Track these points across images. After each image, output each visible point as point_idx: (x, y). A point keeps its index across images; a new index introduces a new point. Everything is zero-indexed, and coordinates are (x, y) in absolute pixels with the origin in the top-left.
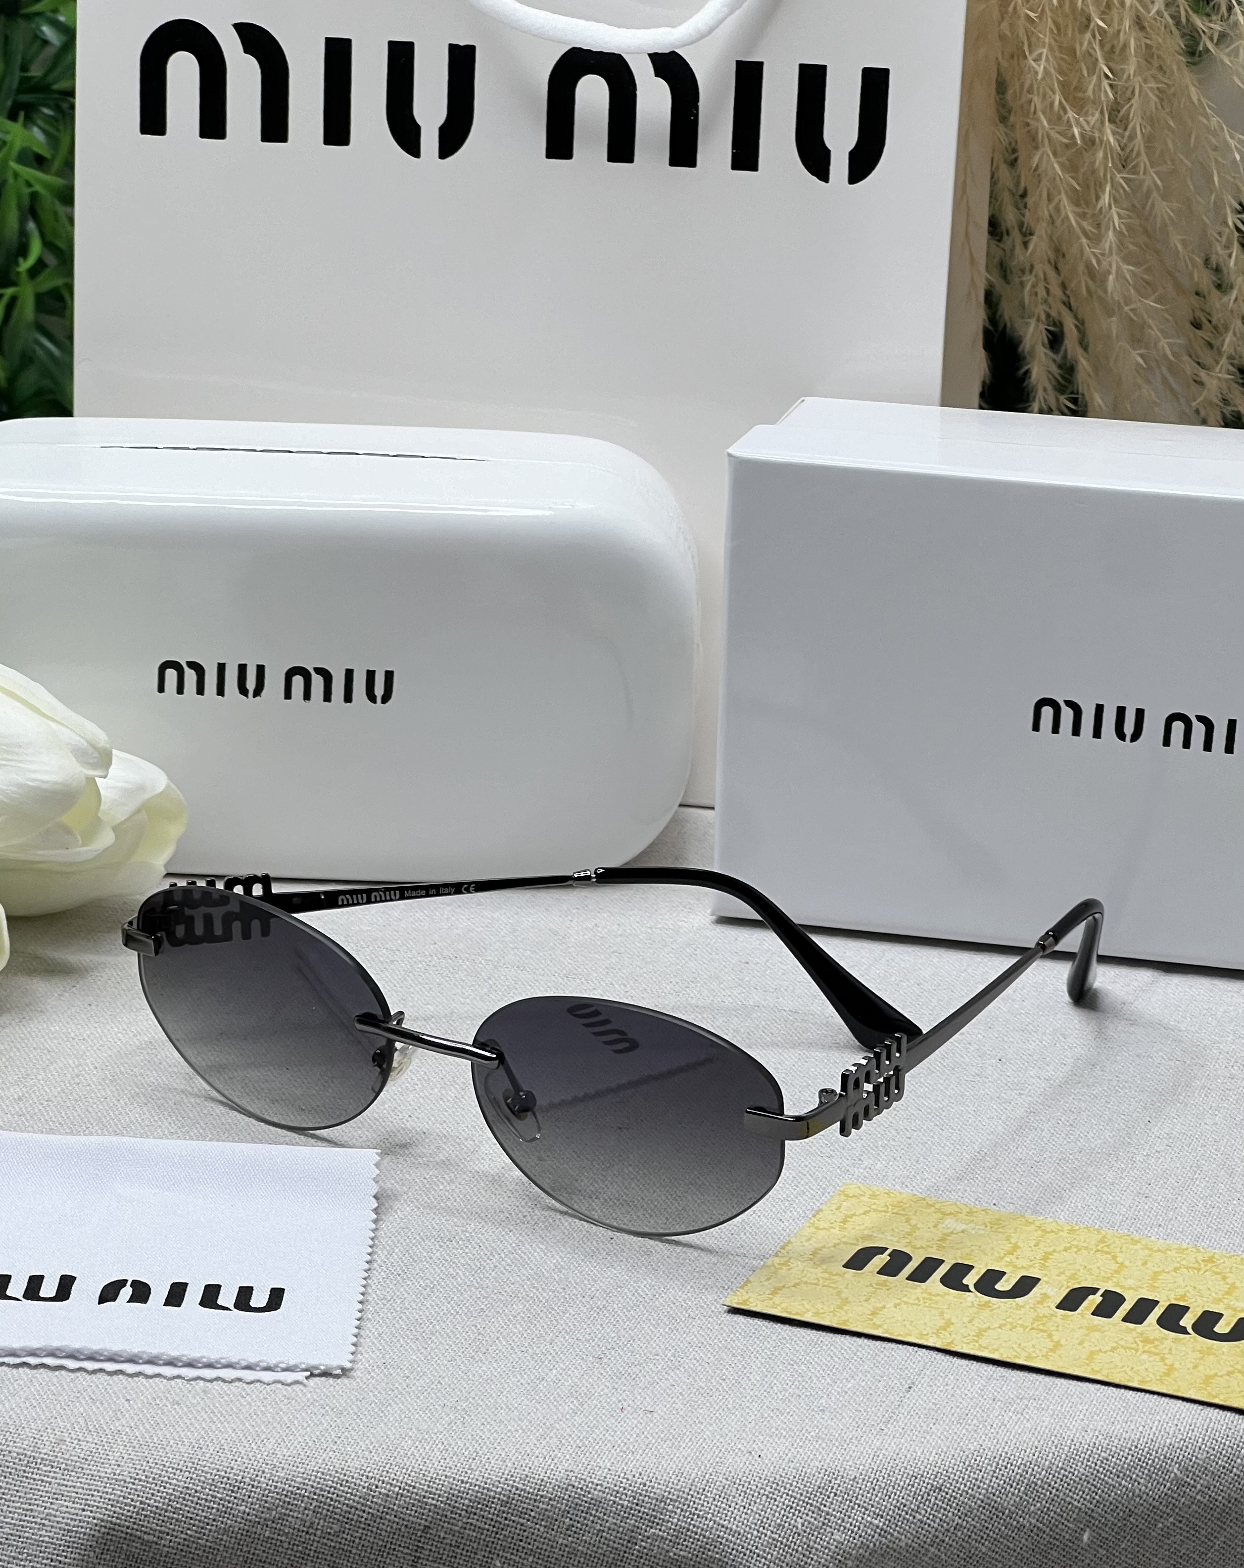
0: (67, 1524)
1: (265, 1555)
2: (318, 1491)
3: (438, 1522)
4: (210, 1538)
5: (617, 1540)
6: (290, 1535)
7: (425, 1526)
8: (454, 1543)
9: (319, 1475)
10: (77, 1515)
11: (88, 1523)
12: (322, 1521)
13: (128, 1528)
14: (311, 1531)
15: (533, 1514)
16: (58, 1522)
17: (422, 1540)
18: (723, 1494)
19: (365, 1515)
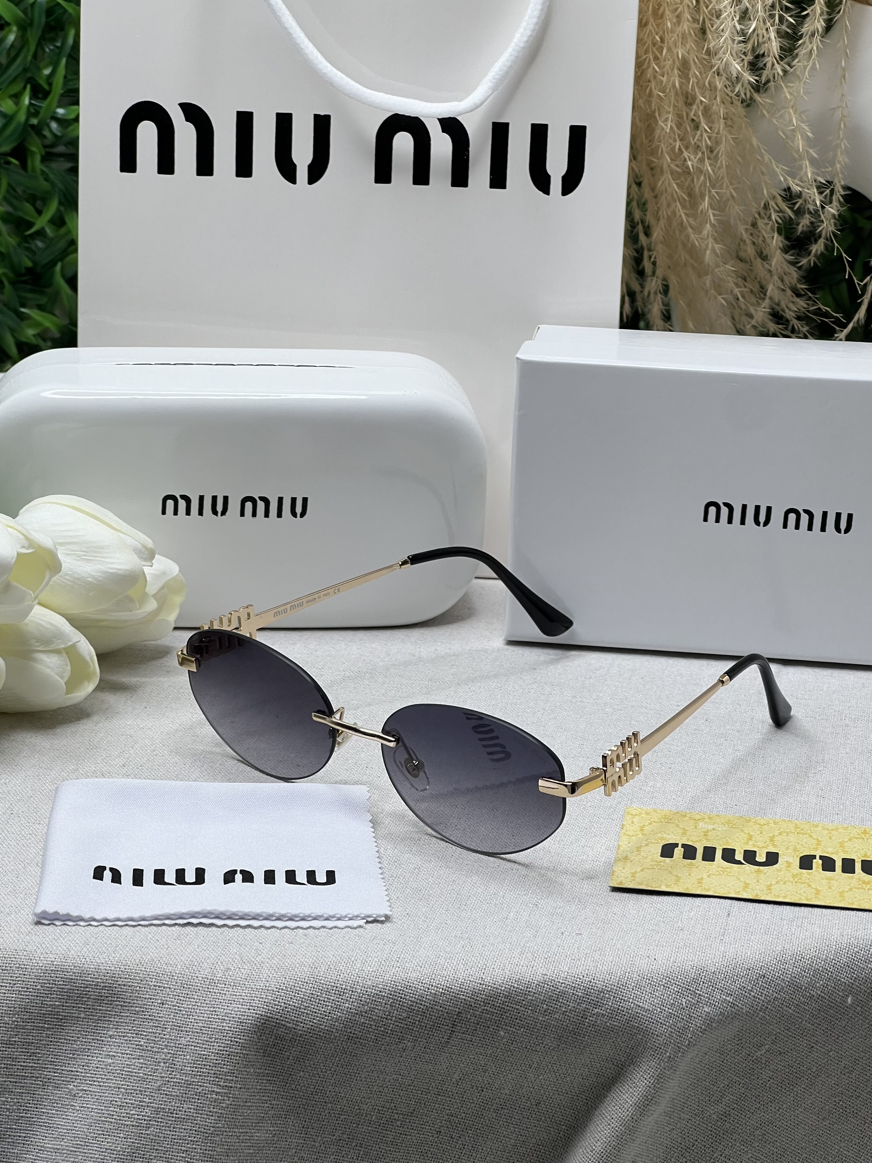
0: (239, 1018)
1: (361, 1034)
2: (392, 993)
3: (466, 1009)
4: (327, 1024)
5: (575, 1017)
6: (376, 1021)
7: (459, 1012)
8: (475, 1022)
9: (393, 983)
10: (245, 1012)
11: (253, 1017)
12: (396, 1012)
13: (277, 1019)
14: (389, 1017)
15: (524, 1003)
16: (233, 1018)
17: (457, 1020)
18: (638, 986)
19: (422, 1007)
